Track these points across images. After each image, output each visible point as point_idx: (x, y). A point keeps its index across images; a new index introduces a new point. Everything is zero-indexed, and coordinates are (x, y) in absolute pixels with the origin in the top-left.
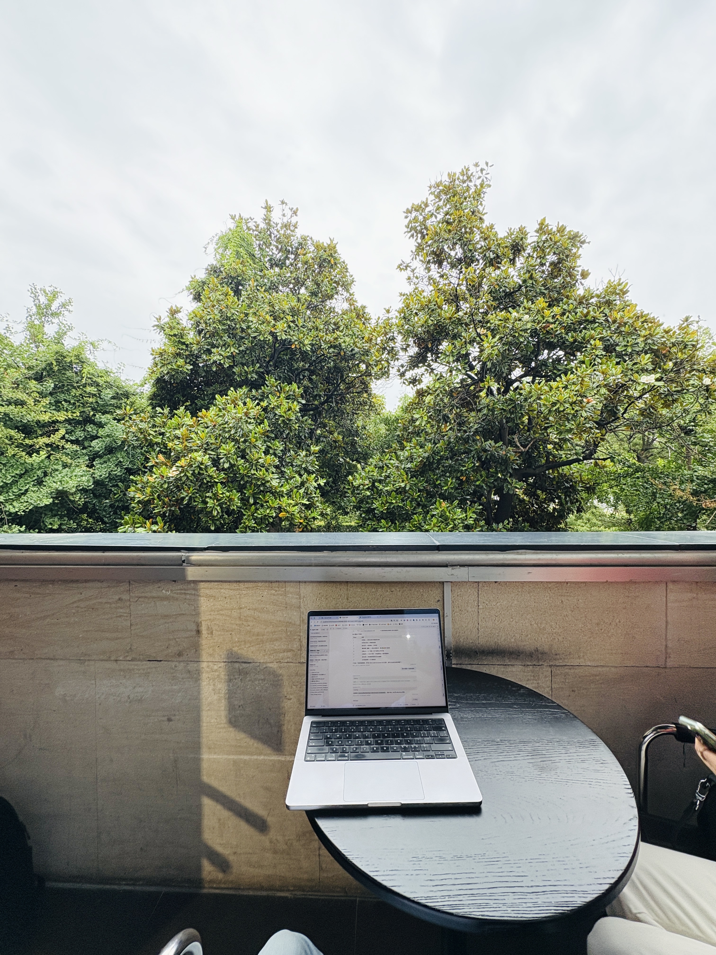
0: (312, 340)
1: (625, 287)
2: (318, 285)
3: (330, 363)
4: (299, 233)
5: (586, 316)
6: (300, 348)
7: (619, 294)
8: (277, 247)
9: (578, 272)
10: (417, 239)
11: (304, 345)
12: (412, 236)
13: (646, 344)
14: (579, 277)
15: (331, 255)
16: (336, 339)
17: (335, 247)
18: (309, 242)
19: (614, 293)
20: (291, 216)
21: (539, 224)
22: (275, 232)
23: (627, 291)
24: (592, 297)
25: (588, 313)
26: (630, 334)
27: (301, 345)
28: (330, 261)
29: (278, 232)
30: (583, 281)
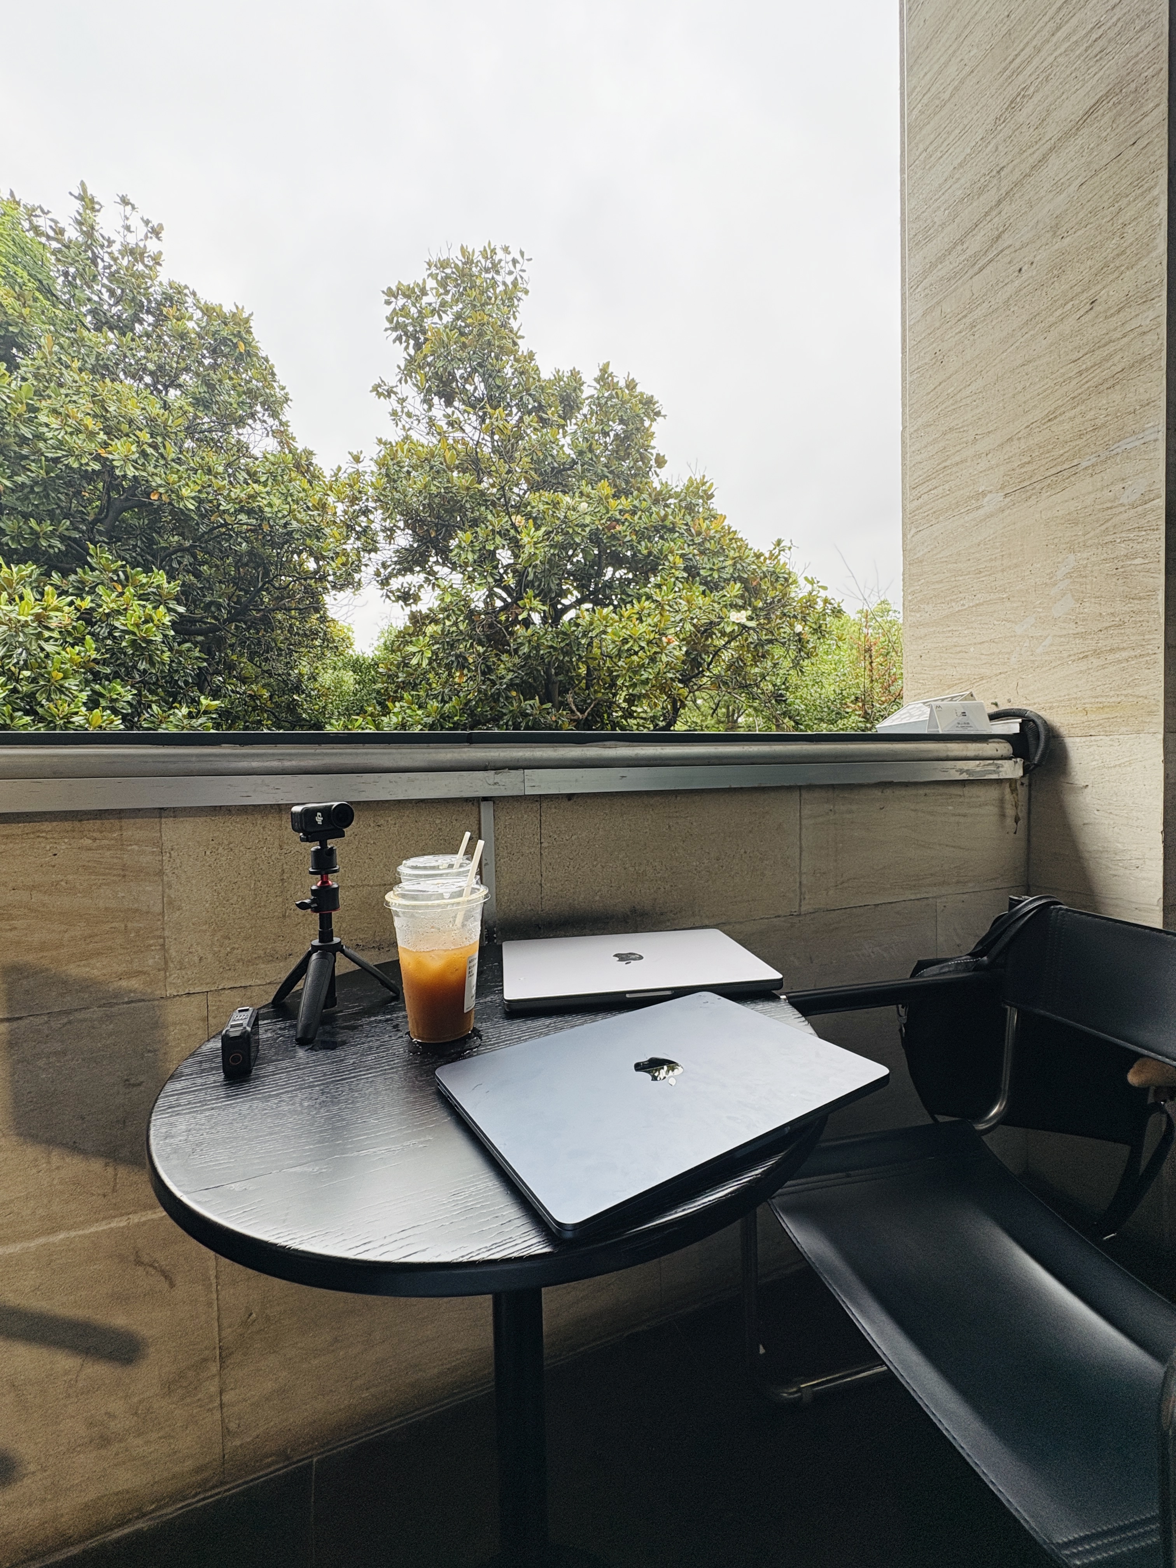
0: (200, 492)
1: (710, 488)
2: (211, 387)
3: (240, 544)
4: (165, 275)
5: (663, 520)
6: (170, 504)
7: (702, 497)
8: (112, 293)
9: (652, 454)
10: (407, 348)
11: (181, 498)
12: (399, 339)
13: (735, 569)
14: (653, 463)
15: (239, 335)
16: (252, 497)
17: (247, 320)
18: (190, 300)
19: (696, 494)
20: (146, 237)
21: (601, 370)
22: (106, 257)
23: (712, 496)
24: (670, 497)
25: (666, 515)
26: (716, 554)
27: (173, 496)
28: (235, 346)
29: (115, 259)
30: (658, 470)
